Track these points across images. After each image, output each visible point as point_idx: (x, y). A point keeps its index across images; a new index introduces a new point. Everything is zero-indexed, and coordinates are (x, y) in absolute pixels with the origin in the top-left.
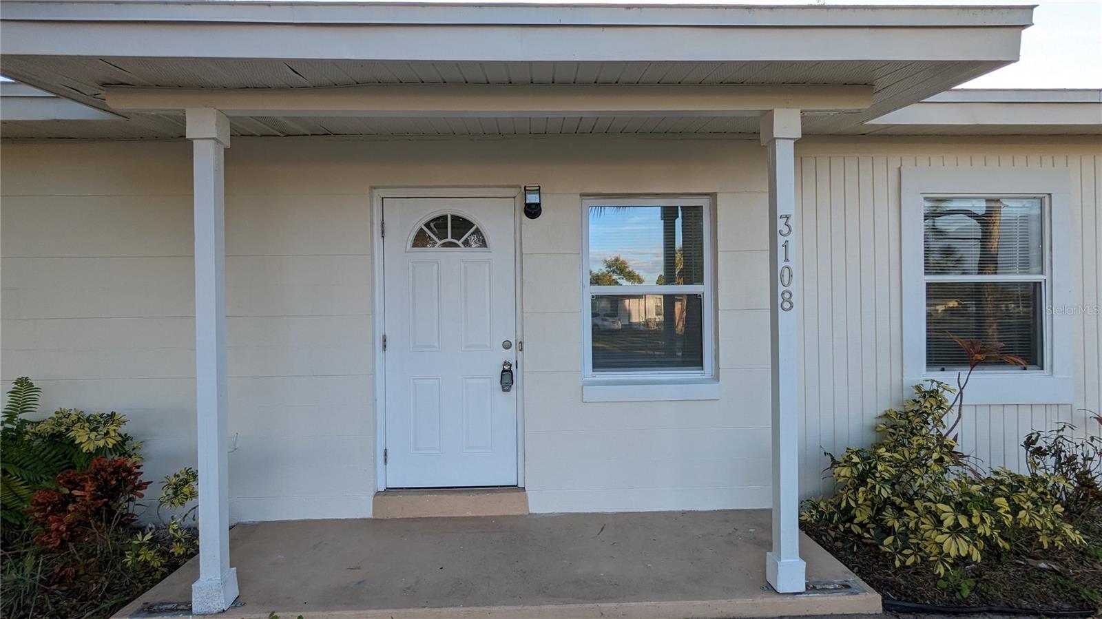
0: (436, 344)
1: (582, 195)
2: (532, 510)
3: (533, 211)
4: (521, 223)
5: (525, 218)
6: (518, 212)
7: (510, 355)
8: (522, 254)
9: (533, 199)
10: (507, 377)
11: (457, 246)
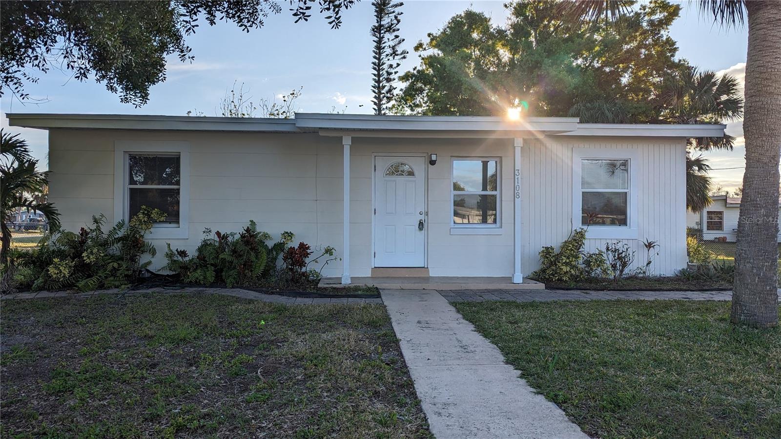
0: (394, 212)
1: (451, 156)
2: (431, 275)
3: (433, 163)
4: (428, 168)
5: (429, 165)
6: (426, 163)
7: (422, 217)
8: (428, 179)
9: (434, 158)
10: (421, 225)
11: (403, 175)
